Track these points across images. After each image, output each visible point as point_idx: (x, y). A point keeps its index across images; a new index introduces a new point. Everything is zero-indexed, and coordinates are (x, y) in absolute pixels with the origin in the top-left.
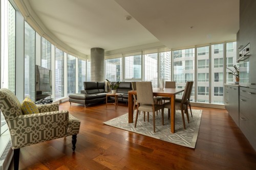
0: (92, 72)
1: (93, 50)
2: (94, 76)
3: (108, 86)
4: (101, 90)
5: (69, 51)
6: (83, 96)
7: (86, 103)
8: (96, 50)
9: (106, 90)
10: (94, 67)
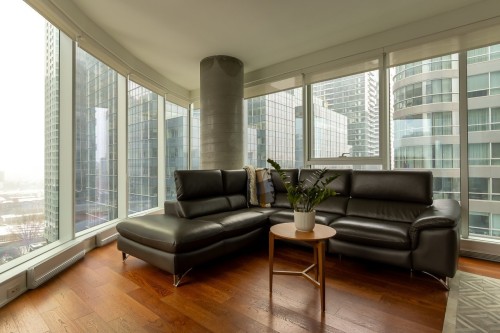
0: (204, 136)
1: (207, 63)
2: (211, 148)
3: (258, 184)
4: (236, 200)
5: (132, 71)
6: (168, 231)
7: (180, 267)
8: (216, 63)
9: (253, 200)
10: (211, 120)
